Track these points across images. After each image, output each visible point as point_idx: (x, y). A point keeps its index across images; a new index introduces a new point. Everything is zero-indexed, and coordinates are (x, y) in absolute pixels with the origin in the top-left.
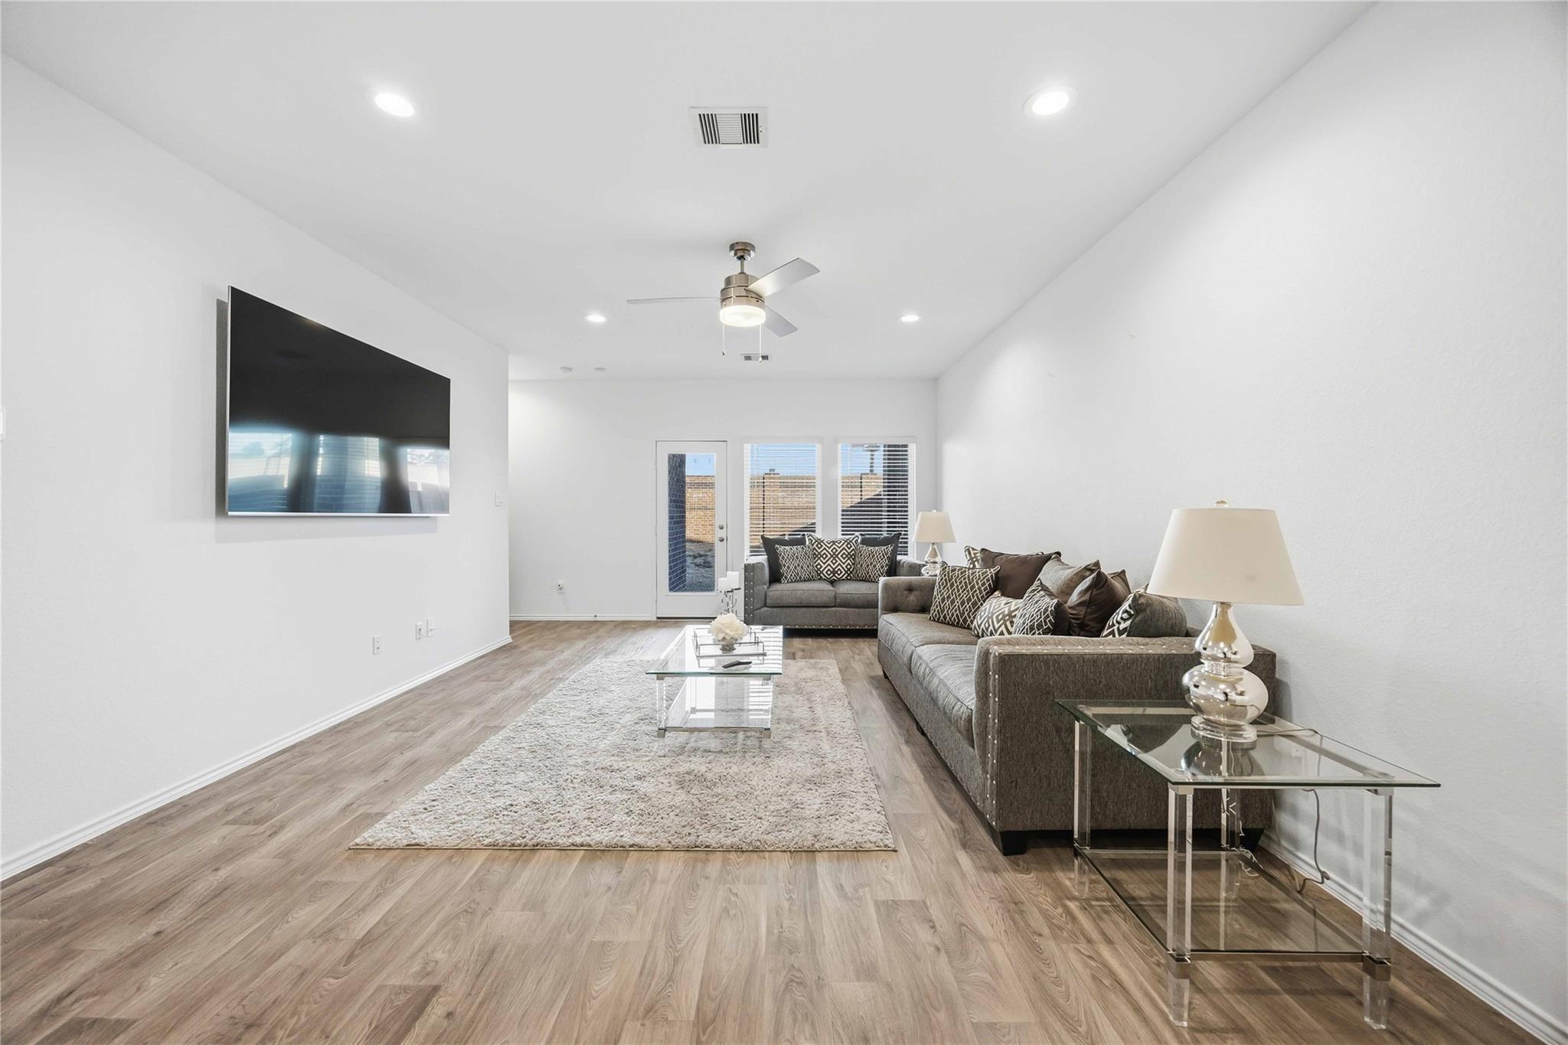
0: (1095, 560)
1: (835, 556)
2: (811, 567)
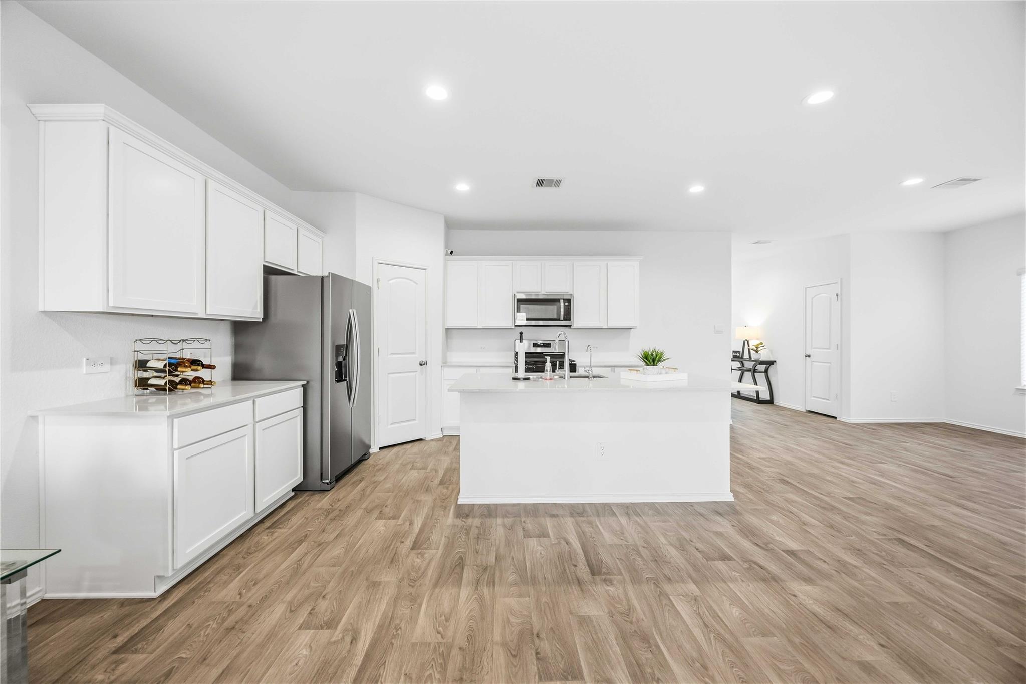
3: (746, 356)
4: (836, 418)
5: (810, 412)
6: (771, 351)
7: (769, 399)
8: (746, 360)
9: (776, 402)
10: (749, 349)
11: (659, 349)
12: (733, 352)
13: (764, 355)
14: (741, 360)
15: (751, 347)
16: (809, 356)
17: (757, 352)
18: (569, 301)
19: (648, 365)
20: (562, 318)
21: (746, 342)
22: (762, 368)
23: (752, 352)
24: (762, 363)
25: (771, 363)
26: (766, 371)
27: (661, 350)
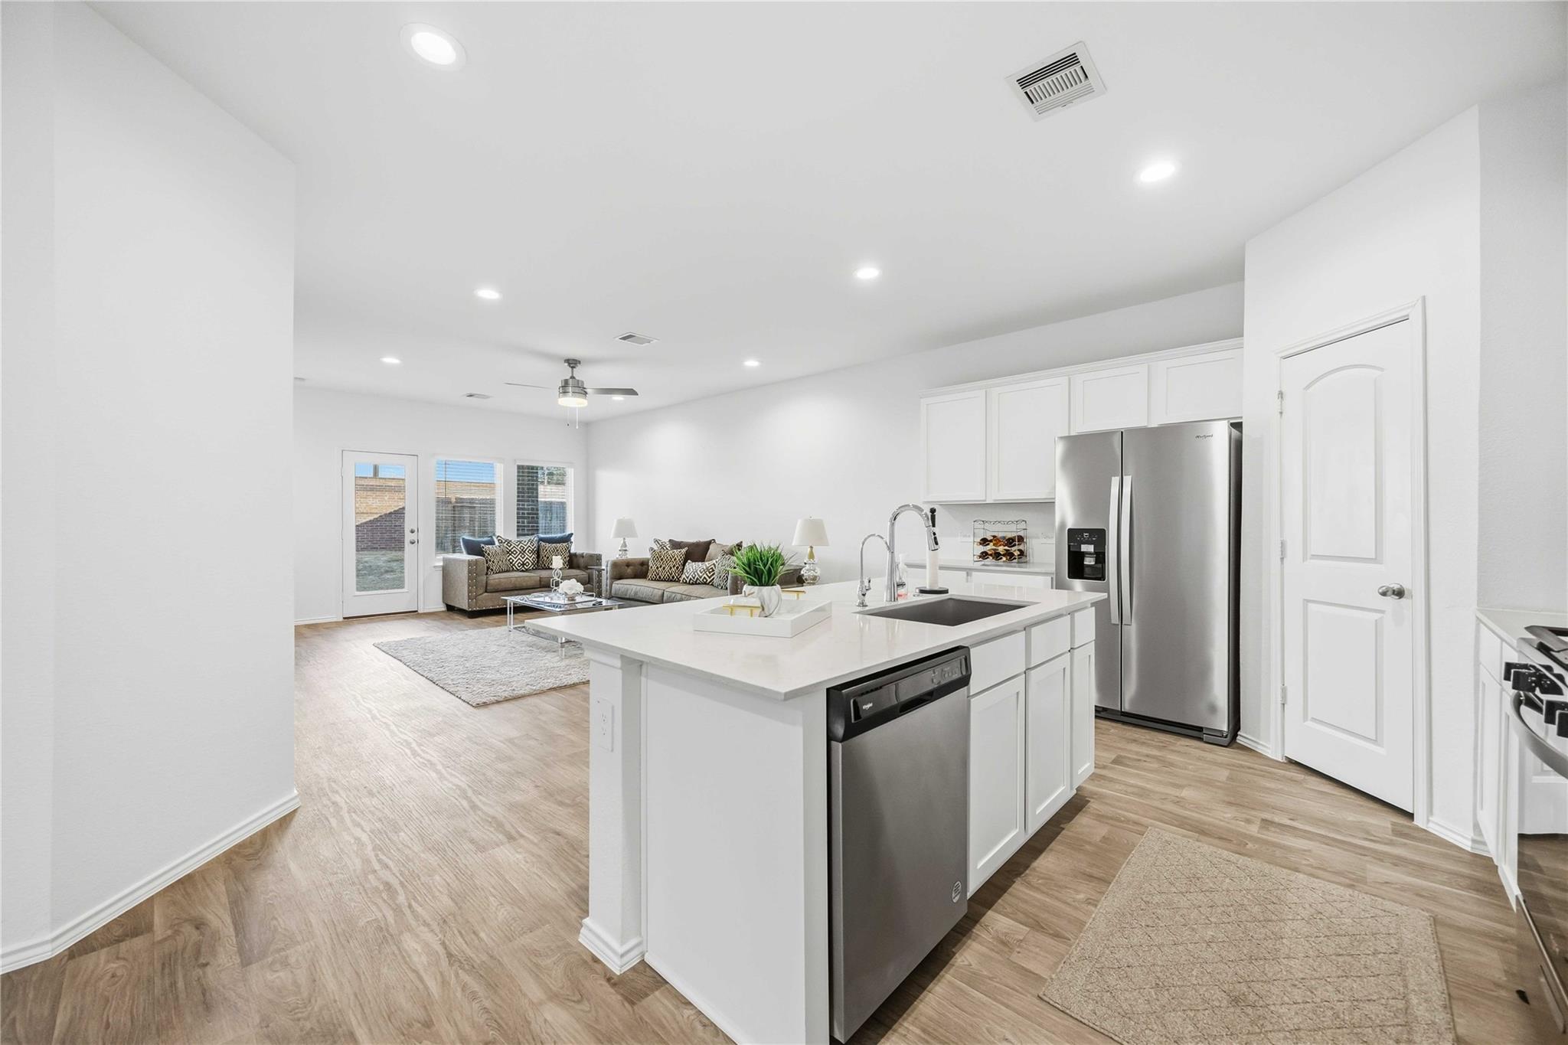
0: (739, 541)
1: (523, 552)
2: (500, 562)
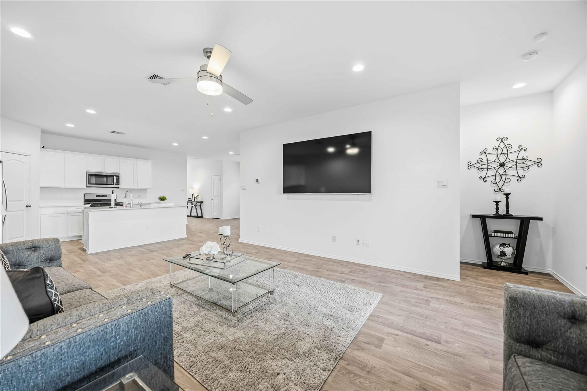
3: (193, 200)
4: (219, 219)
5: (213, 218)
6: (202, 198)
7: (201, 216)
8: (193, 202)
9: (203, 217)
10: (194, 198)
11: (165, 196)
12: (189, 199)
13: (199, 200)
14: (191, 202)
15: (195, 197)
16: (213, 199)
17: (197, 198)
18: (118, 176)
19: (161, 201)
20: (115, 184)
21: (193, 195)
22: (199, 204)
23: (195, 198)
24: (199, 202)
25: (202, 202)
26: (200, 205)
27: (165, 197)
